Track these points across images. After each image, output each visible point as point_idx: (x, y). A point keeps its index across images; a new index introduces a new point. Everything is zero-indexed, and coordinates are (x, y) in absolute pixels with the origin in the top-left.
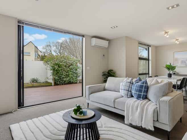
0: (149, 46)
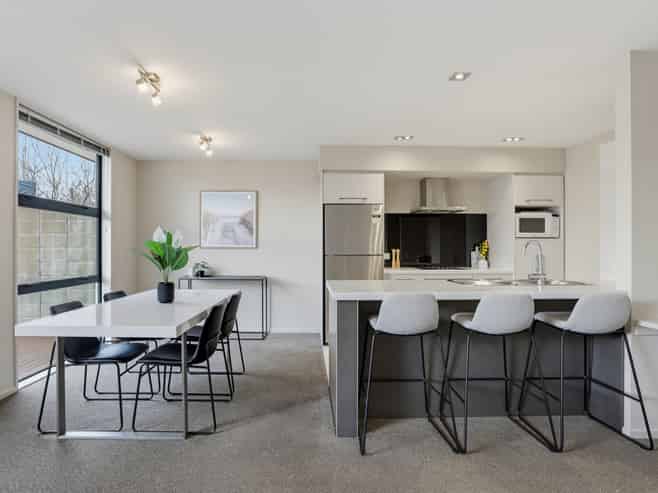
0: (101, 150)
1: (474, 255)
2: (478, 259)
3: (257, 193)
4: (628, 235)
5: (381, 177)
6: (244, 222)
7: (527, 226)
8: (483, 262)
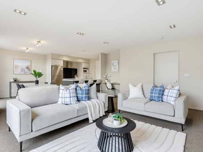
1: (75, 76)
2: (76, 77)
3: (31, 61)
4: (100, 70)
5: (62, 61)
6: (27, 68)
7: (85, 71)
8: (77, 77)
